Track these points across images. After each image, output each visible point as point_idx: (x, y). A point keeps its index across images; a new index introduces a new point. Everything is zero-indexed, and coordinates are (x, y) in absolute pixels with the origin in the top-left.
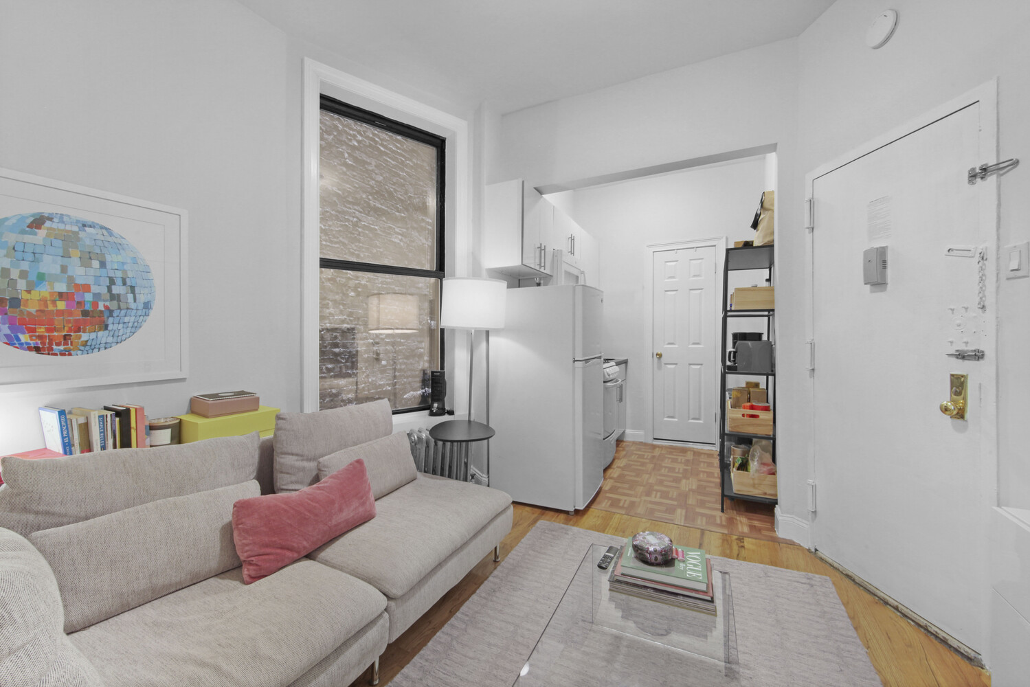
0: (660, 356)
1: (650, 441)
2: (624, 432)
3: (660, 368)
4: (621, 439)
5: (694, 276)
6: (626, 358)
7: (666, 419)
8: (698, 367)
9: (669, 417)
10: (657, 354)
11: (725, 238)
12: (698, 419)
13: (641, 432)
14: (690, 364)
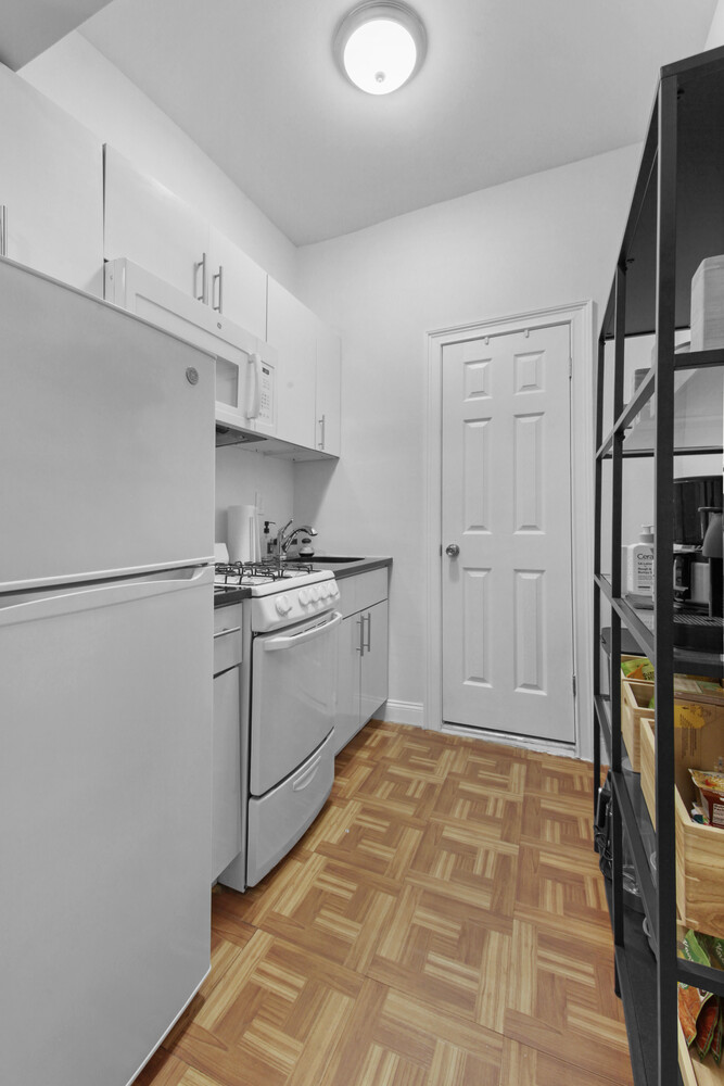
0: (454, 552)
1: (435, 726)
2: (384, 705)
3: (454, 576)
4: (378, 718)
5: (525, 387)
6: (389, 557)
7: (467, 683)
8: (535, 576)
9: (473, 679)
10: (448, 550)
11: (590, 304)
12: (536, 687)
13: (417, 707)
14: (517, 571)
